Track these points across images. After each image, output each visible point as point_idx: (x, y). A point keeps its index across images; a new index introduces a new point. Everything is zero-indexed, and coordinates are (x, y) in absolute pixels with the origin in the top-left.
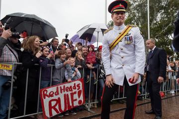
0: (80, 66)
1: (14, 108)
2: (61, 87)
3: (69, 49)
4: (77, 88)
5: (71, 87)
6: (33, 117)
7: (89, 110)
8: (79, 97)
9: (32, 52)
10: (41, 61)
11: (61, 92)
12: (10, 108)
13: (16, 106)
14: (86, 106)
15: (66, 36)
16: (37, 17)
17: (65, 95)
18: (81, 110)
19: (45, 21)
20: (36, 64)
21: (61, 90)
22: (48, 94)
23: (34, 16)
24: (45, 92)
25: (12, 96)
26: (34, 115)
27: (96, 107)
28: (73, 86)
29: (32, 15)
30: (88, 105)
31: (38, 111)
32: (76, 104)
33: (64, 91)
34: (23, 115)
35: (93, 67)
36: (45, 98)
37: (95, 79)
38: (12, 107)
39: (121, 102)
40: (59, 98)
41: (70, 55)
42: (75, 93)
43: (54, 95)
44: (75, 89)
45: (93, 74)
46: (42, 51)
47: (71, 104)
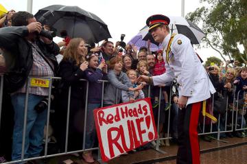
1: (52, 140)
2: (121, 109)
3: (127, 58)
4: (144, 112)
5: (135, 109)
7: (157, 149)
8: (148, 127)
10: (90, 73)
11: (123, 117)
12: (47, 141)
13: (54, 138)
14: (154, 143)
15: (122, 38)
17: (128, 121)
19: (91, 14)
21: (123, 113)
22: (105, 118)
23: (77, 8)
24: (101, 115)
26: (78, 153)
28: (137, 108)
30: (156, 141)
32: (145, 138)
33: (127, 116)
36: (101, 125)
38: (49, 140)
40: (121, 126)
41: (130, 65)
42: (142, 119)
43: (114, 120)
44: (141, 113)
45: (163, 95)
46: (88, 60)
47: (139, 139)
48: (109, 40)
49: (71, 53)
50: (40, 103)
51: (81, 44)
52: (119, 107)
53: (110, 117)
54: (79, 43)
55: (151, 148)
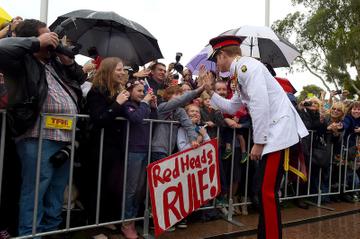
0: (211, 123)
1: (76, 207)
2: (182, 159)
3: (185, 86)
4: (208, 160)
5: (198, 157)
6: (114, 228)
7: (230, 219)
8: (211, 180)
9: (108, 93)
10: (131, 109)
11: (183, 170)
12: (69, 207)
13: (79, 204)
14: (225, 210)
15: (178, 58)
16: (118, 17)
17: (189, 176)
18: (213, 219)
19: (135, 24)
20: (118, 118)
21: (183, 164)
22: (161, 175)
23: (113, 14)
24: (157, 171)
25: (73, 183)
26: (115, 225)
27: (245, 212)
28: (201, 155)
29: (108, 14)
30: (227, 208)
31: (123, 216)
33: (188, 169)
34: (94, 223)
35: (240, 126)
36: (156, 186)
37: (244, 151)
38: (73, 206)
39: (302, 204)
40: (180, 184)
42: (205, 170)
43: (171, 177)
44: (205, 162)
46: (130, 89)
47: (199, 198)
48: (159, 61)
49: (104, 80)
50: (59, 152)
51: (118, 67)
52: (179, 157)
53: (168, 173)
54: (115, 65)
55: (221, 218)
